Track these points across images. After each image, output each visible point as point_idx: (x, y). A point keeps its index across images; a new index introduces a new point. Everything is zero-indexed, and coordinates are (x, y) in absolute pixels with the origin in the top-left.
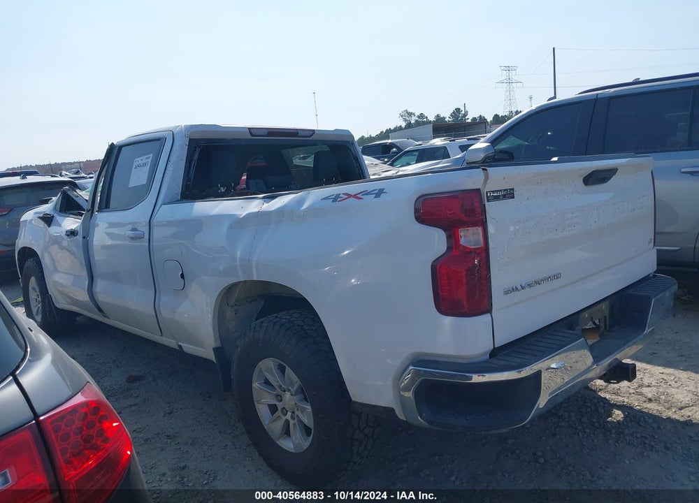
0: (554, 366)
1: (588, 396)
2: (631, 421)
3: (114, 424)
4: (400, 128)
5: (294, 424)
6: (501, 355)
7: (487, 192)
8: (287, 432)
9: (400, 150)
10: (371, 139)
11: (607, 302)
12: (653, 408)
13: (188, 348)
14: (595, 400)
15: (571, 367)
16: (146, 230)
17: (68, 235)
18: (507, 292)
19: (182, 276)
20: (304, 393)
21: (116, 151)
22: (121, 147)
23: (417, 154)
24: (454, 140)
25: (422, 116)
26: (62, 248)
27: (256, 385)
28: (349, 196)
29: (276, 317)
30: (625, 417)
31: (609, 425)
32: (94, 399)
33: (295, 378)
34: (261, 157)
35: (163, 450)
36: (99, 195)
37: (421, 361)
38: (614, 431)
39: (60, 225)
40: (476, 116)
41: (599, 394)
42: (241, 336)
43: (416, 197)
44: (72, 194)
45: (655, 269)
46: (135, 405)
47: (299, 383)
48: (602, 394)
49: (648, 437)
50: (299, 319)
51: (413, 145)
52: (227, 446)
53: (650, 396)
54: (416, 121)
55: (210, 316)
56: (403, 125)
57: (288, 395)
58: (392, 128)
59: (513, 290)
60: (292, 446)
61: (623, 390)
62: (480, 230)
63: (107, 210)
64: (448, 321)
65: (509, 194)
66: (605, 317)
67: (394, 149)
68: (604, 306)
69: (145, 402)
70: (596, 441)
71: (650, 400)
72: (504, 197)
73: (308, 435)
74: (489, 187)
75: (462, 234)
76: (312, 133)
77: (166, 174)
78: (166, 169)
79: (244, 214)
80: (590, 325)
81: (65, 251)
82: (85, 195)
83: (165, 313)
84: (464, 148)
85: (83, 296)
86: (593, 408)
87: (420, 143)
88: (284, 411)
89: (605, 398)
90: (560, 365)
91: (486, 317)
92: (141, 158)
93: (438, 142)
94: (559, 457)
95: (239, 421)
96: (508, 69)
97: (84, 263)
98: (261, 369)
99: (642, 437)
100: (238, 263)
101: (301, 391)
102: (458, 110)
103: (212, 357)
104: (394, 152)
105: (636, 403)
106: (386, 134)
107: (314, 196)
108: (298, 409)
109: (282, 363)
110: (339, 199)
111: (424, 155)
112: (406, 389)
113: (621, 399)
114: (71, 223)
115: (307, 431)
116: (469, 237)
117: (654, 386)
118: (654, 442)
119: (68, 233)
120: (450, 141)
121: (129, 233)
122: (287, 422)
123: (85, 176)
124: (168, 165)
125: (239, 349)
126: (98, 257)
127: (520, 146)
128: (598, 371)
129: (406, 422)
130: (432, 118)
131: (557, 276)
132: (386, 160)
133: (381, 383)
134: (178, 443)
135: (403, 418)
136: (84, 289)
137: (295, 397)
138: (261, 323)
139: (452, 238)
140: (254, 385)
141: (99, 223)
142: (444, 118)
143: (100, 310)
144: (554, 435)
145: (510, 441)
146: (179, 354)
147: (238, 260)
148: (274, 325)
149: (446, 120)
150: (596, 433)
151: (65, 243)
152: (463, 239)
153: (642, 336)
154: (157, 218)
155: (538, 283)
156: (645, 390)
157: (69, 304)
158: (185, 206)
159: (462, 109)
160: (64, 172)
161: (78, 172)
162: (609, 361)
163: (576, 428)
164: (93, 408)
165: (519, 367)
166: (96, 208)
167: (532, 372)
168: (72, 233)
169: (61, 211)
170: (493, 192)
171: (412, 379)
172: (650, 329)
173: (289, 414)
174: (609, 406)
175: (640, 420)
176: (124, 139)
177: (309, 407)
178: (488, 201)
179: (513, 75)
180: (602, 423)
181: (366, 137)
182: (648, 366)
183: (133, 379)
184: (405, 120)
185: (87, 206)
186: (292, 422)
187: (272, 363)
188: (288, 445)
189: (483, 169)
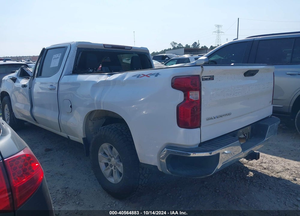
0: (226, 152)
1: (240, 166)
2: (257, 177)
3: (37, 165)
4: (170, 49)
5: (115, 171)
6: (204, 146)
7: (202, 77)
8: (112, 175)
9: (169, 58)
10: (157, 53)
11: (250, 127)
12: (266, 172)
13: (72, 138)
14: (242, 168)
15: (233, 153)
16: (56, 86)
17: (23, 87)
18: (208, 119)
19: (71, 107)
20: (120, 159)
21: (45, 51)
22: (48, 50)
23: (176, 60)
24: (192, 56)
25: (180, 44)
26: (20, 93)
27: (100, 154)
28: (144, 75)
29: (110, 126)
30: (254, 175)
31: (247, 178)
32: (28, 153)
33: (117, 152)
34: (109, 58)
35: (58, 180)
36: (37, 70)
37: (169, 146)
38: (249, 180)
39: (19, 82)
40: (203, 46)
41: (244, 165)
42: (94, 133)
43: (172, 77)
44: (25, 69)
45: (272, 114)
46: (48, 161)
47: (118, 154)
48: (245, 165)
49: (263, 183)
50: (120, 127)
51: (175, 56)
52: (86, 180)
53: (265, 167)
54: (178, 46)
55: (82, 125)
56: (172, 48)
57: (113, 159)
58: (167, 49)
59: (210, 119)
60: (114, 181)
61: (254, 164)
62: (198, 93)
63: (40, 77)
64: (182, 130)
65: (212, 78)
66: (249, 132)
67: (167, 58)
68: (249, 128)
69: (52, 160)
70: (241, 184)
71: (265, 169)
72: (210, 79)
73: (121, 176)
74: (203, 75)
75: (190, 94)
76: (131, 48)
77: (67, 62)
78: (66, 60)
79: (99, 81)
80: (242, 136)
81: (21, 94)
82: (31, 70)
83: (63, 122)
84: (196, 59)
85: (28, 114)
86: (241, 171)
87: (178, 56)
88: (111, 166)
89: (247, 167)
90: (229, 152)
91: (198, 129)
92: (56, 55)
93: (186, 56)
94: (225, 190)
95: (92, 170)
96: (218, 26)
97: (29, 99)
98: (102, 148)
99: (260, 183)
100: (95, 102)
101: (119, 157)
102: (196, 43)
103: (82, 142)
104: (167, 60)
105: (259, 169)
106: (164, 51)
107: (129, 75)
108: (117, 165)
109: (111, 145)
110: (140, 77)
111: (179, 61)
112: (163, 158)
113: (253, 167)
114: (24, 82)
115: (120, 174)
116: (193, 95)
117: (267, 163)
118: (265, 186)
119: (23, 86)
120: (191, 56)
121: (49, 87)
122: (112, 170)
123: (32, 62)
124: (68, 59)
125: (94, 139)
126: (35, 97)
127: (220, 59)
128: (244, 154)
129: (162, 172)
130: (184, 46)
131: (229, 114)
132: (163, 63)
133: (153, 156)
134: (65, 178)
135: (160, 170)
136: (28, 111)
137: (116, 160)
138: (104, 128)
139: (186, 95)
140: (99, 154)
141: (37, 82)
142: (189, 46)
143: (35, 120)
144: (224, 181)
145: (206, 183)
146: (68, 140)
147: (95, 101)
148: (109, 129)
149: (190, 47)
150: (241, 181)
151: (21, 91)
152: (191, 96)
153: (263, 141)
154: (62, 81)
155: (221, 116)
156: (263, 165)
157: (21, 117)
158: (74, 76)
159: (197, 42)
160: (23, 60)
161: (29, 61)
162: (249, 151)
163: (234, 179)
164: (27, 157)
165: (210, 151)
166: (36, 76)
167: (216, 154)
168: (24, 86)
169: (20, 76)
170: (205, 77)
171: (166, 154)
172: (267, 139)
173: (113, 167)
174: (248, 170)
175: (260, 176)
176: (49, 46)
177: (122, 164)
178: (202, 80)
179: (220, 29)
180: (244, 177)
181: (155, 52)
182: (266, 155)
183: (47, 150)
184: (173, 46)
185: (31, 75)
186: (114, 170)
187: (107, 145)
188: (112, 180)
189: (202, 67)
